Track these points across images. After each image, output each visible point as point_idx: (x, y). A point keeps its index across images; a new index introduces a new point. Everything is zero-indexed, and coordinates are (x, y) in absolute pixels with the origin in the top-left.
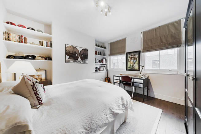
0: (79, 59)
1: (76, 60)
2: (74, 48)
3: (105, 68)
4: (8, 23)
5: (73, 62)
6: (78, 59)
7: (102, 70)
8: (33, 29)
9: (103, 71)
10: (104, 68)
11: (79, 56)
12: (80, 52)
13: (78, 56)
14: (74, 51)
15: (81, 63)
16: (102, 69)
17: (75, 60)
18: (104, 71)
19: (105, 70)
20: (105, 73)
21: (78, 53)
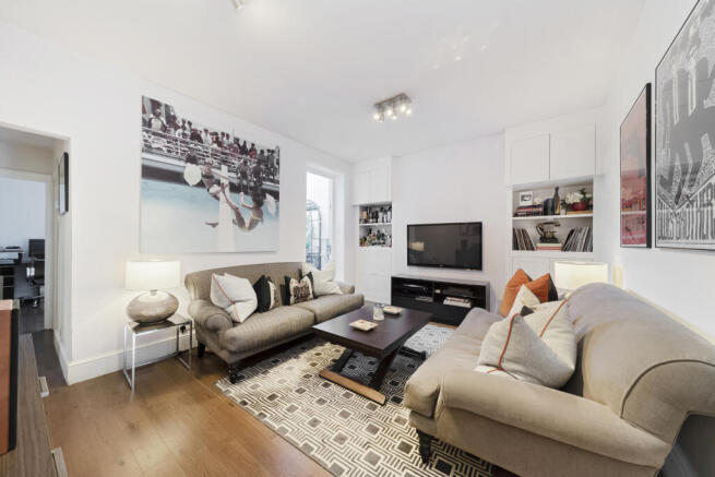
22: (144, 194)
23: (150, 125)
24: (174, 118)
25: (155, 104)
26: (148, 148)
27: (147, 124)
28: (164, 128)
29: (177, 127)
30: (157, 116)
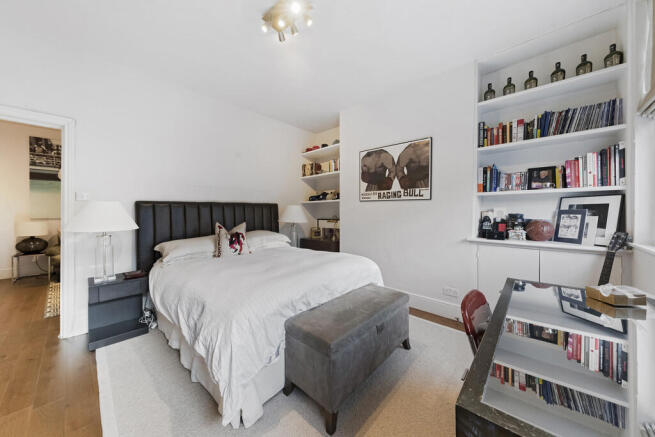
0: (396, 186)
1: (385, 192)
2: (380, 152)
3: (602, 224)
4: (308, 150)
5: (376, 197)
6: (389, 188)
7: (573, 234)
8: (324, 146)
9: (578, 241)
10: (592, 221)
11: (396, 174)
12: (396, 160)
13: (392, 176)
14: (379, 164)
15: (403, 197)
16: (570, 227)
17: (382, 192)
18: (587, 244)
19: (598, 238)
20: (589, 259)
21: (389, 166)
22: (32, 187)
23: (35, 151)
24: (51, 145)
25: (37, 140)
26: (33, 163)
27: (32, 150)
28: (44, 151)
29: (52, 150)
30: (39, 146)
